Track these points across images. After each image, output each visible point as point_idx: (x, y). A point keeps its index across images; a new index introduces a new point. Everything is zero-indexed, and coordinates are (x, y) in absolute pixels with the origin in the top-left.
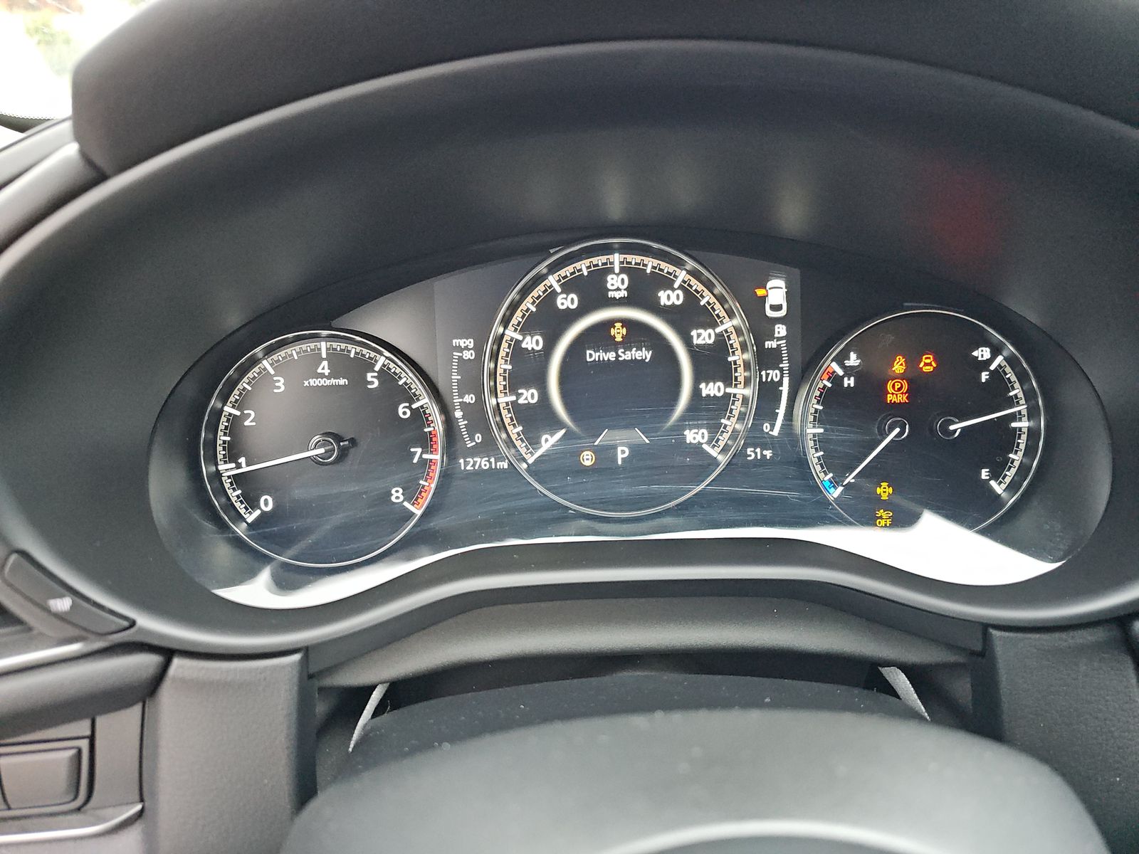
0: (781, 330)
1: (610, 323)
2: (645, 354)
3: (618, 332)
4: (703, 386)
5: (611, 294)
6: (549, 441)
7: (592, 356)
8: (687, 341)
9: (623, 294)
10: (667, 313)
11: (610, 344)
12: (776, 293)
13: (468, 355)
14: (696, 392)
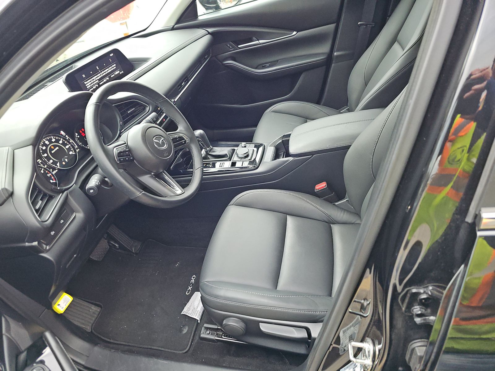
0: (67, 136)
1: (50, 147)
2: (57, 148)
3: (52, 147)
4: (66, 147)
5: (48, 144)
6: (58, 164)
7: (53, 152)
8: (60, 144)
9: (49, 143)
10: (54, 142)
11: (53, 150)
12: (62, 132)
13: (41, 161)
14: (66, 148)
